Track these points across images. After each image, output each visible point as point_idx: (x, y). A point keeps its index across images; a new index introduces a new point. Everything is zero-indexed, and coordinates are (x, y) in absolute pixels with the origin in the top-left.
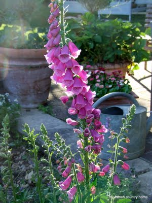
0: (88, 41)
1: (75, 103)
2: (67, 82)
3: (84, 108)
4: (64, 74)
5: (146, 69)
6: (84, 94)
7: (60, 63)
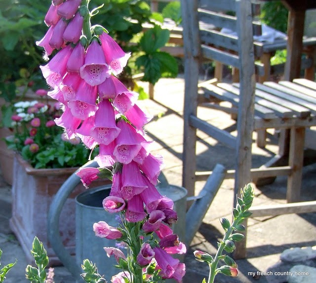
0: (31, 30)
1: (121, 185)
2: (102, 134)
3: (139, 196)
4: (92, 114)
5: (151, 98)
6: (141, 162)
7: (83, 85)
